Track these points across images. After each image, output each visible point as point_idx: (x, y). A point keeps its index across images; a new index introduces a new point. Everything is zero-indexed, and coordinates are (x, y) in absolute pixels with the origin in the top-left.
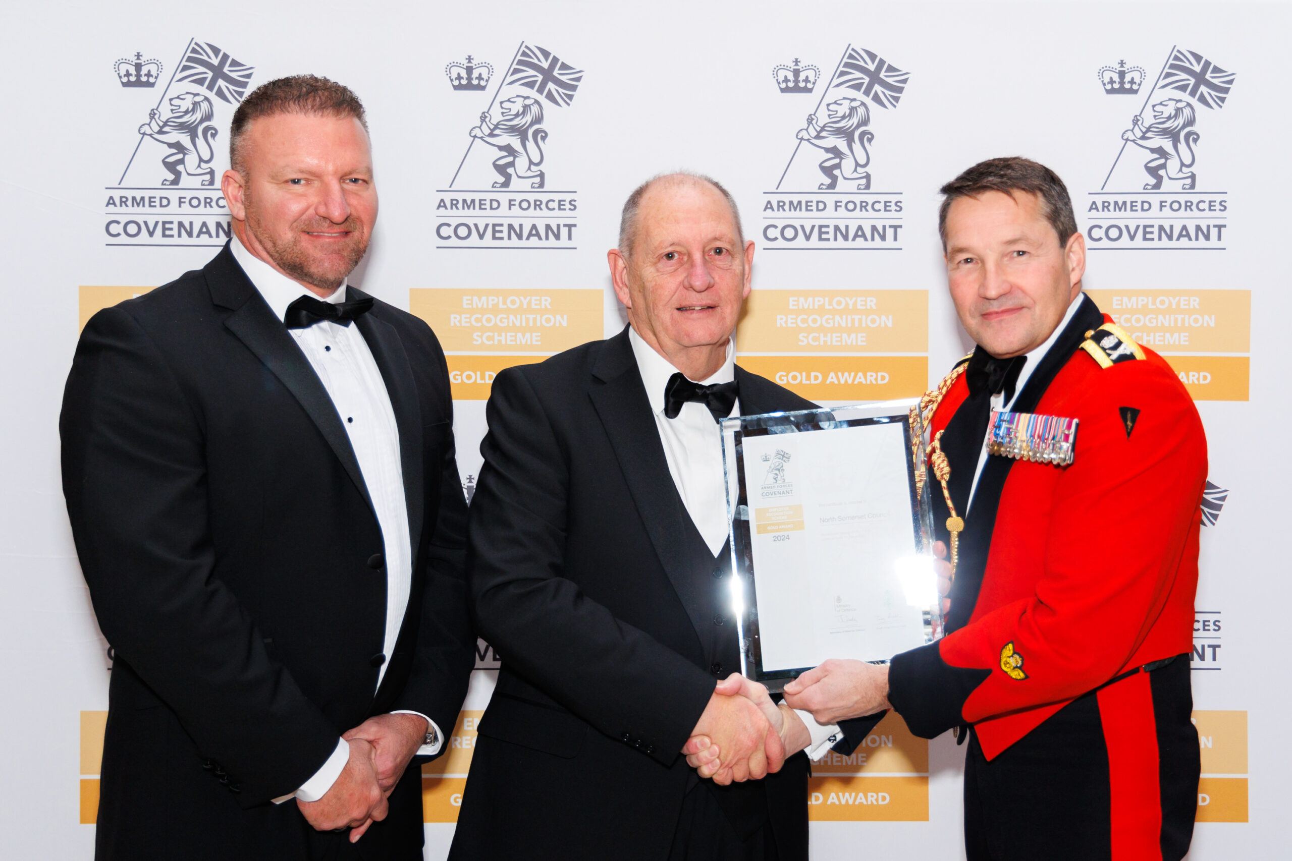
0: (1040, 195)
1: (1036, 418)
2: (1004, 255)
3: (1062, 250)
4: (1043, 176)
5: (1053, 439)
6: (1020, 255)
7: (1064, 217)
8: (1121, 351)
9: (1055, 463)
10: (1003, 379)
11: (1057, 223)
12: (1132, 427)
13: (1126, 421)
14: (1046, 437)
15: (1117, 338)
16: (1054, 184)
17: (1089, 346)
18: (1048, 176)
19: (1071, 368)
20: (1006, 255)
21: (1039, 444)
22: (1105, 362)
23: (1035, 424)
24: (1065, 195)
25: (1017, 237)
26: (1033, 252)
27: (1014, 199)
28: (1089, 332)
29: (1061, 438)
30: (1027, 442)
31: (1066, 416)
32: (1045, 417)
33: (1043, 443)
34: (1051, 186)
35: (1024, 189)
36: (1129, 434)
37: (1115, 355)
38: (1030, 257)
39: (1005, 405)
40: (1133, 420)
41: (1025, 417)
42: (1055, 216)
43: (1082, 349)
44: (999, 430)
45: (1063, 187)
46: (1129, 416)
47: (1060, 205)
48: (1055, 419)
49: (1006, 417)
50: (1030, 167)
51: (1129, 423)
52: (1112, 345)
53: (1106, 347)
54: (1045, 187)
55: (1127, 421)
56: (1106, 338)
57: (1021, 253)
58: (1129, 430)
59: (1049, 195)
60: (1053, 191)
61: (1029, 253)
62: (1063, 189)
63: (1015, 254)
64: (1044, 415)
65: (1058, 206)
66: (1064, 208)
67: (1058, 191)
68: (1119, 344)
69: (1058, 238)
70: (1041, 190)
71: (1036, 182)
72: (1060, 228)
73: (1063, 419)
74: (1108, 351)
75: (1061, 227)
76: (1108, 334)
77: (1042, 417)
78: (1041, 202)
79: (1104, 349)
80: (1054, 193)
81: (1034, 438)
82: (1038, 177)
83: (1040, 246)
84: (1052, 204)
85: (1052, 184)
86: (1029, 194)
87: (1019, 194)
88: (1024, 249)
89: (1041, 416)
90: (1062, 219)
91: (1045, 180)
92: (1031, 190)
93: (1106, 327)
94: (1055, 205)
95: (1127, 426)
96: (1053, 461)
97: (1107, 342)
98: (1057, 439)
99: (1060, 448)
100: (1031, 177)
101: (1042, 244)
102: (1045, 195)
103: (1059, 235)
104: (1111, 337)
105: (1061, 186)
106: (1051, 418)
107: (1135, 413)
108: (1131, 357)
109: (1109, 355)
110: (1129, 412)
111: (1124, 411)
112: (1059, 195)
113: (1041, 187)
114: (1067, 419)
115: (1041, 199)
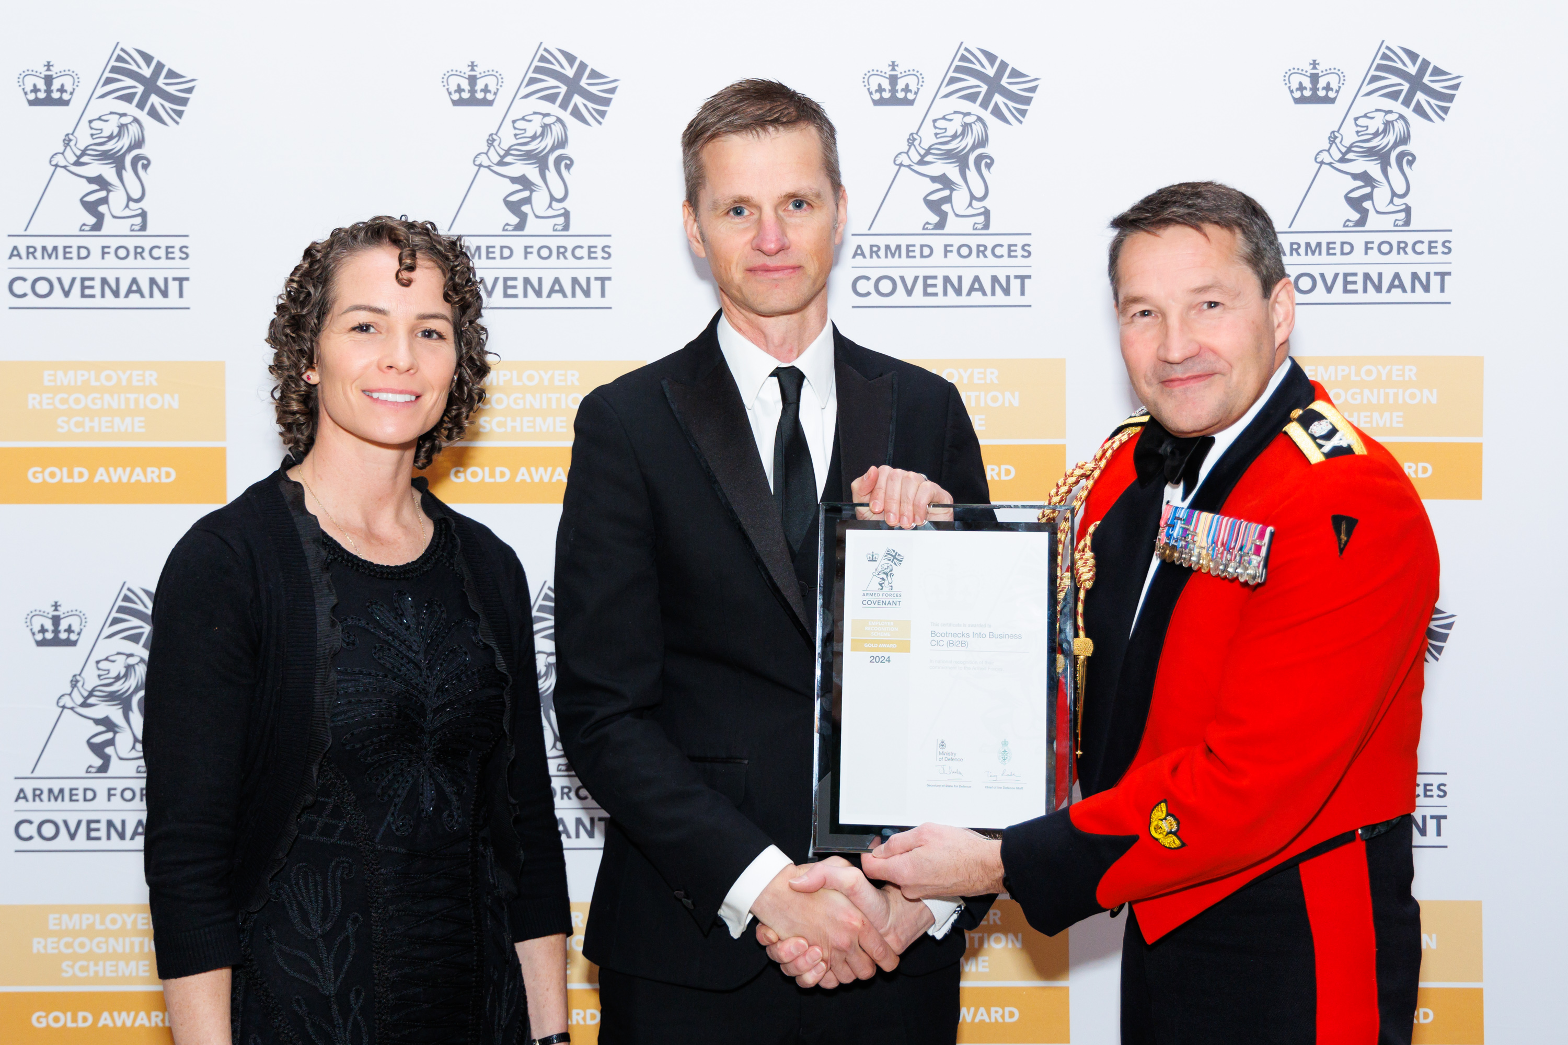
0: (1238, 231)
1: (1220, 520)
2: (1191, 307)
3: (1265, 301)
4: (1243, 207)
5: (1241, 549)
6: (1212, 307)
7: (1269, 258)
8: (1335, 442)
9: (1242, 580)
10: (1184, 465)
11: (1259, 267)
12: (1346, 542)
13: (1339, 533)
14: (1232, 546)
15: (1331, 423)
16: (1256, 217)
17: (1294, 430)
18: (1248, 207)
19: (1270, 456)
20: (1194, 307)
21: (1222, 553)
22: (1315, 456)
23: (1218, 527)
24: (1270, 231)
25: (1209, 284)
26: (1228, 303)
27: (1205, 235)
28: (1296, 411)
29: (1251, 549)
30: (1208, 550)
31: (1259, 523)
32: (1231, 519)
33: (1227, 554)
34: (1252, 220)
35: (1217, 223)
36: (1342, 550)
37: (1328, 446)
38: (1224, 309)
39: (1184, 498)
40: (1349, 533)
41: (1205, 518)
42: (1256, 257)
43: (1286, 433)
44: (1172, 530)
45: (1268, 221)
46: (1344, 527)
47: (1263, 244)
48: (1244, 523)
49: (1182, 514)
50: (1226, 195)
51: (1344, 537)
52: (1324, 433)
53: (1317, 435)
54: (1245, 221)
55: (1341, 534)
56: (1316, 423)
57: (1212, 305)
58: (1342, 546)
59: (1248, 230)
60: (1254, 227)
61: (1223, 304)
62: (1268, 222)
63: (1205, 306)
64: (1231, 517)
65: (1260, 246)
66: (1268, 248)
67: (1262, 226)
68: (1333, 432)
69: (1260, 286)
70: (1240, 225)
71: (1234, 215)
72: (1263, 274)
73: (1254, 525)
74: (1320, 442)
75: (1265, 272)
76: (1319, 417)
77: (1228, 520)
78: (1239, 242)
79: (1314, 438)
80: (1255, 228)
81: (1217, 546)
82: (1236, 208)
83: (1237, 295)
84: (1252, 242)
85: (1253, 217)
86: (1225, 229)
87: (1211, 229)
88: (1216, 300)
89: (1226, 518)
90: (1267, 262)
91: (1245, 212)
92: (1226, 224)
93: (1318, 406)
94: (1257, 244)
95: (1340, 540)
96: (1239, 578)
97: (1319, 428)
98: (1246, 550)
99: (1249, 562)
100: (1227, 208)
101: (1240, 293)
102: (1244, 233)
103: (1261, 282)
104: (1323, 422)
105: (1265, 219)
106: (1239, 521)
107: (1352, 524)
108: (1349, 450)
109: (1320, 446)
110: (1344, 522)
111: (1337, 521)
112: (1263, 231)
113: (1239, 221)
114: (1260, 526)
115: (1239, 235)
